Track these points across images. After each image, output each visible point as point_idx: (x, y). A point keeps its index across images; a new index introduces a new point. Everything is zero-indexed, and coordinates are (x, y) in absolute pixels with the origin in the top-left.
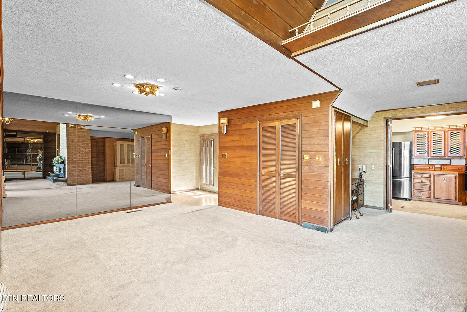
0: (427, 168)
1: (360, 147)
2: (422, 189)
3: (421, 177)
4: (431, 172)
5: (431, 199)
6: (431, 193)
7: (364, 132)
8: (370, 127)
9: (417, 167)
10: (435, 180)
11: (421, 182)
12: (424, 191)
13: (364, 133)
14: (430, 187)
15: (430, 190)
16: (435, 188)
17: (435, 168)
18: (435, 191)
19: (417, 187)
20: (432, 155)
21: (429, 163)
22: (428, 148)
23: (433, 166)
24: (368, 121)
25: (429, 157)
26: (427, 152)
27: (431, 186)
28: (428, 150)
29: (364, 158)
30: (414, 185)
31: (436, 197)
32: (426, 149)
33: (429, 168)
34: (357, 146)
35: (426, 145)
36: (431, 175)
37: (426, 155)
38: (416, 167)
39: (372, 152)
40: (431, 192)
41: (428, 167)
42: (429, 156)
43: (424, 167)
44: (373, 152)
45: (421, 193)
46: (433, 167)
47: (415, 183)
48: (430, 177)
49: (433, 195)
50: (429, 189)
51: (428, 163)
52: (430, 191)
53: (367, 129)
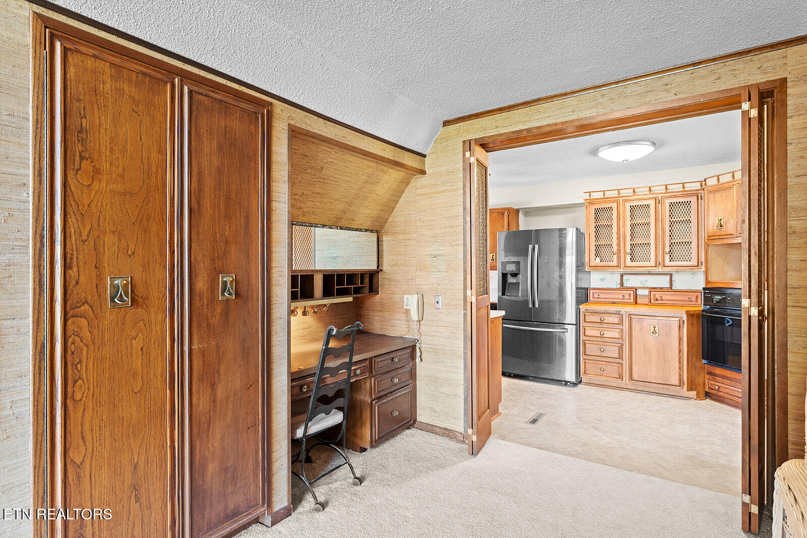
0: (618, 299)
1: (409, 240)
2: (604, 354)
3: (602, 322)
4: (625, 310)
5: (624, 381)
6: (624, 366)
7: (418, 192)
8: (432, 174)
9: (596, 296)
10: (633, 332)
11: (602, 336)
12: (608, 360)
13: (417, 195)
14: (621, 348)
15: (621, 357)
16: (633, 353)
17: (636, 296)
18: (634, 361)
19: (592, 349)
20: (629, 263)
21: (625, 285)
22: (619, 244)
23: (632, 292)
24: (424, 156)
25: (622, 270)
26: (616, 256)
27: (624, 347)
28: (619, 250)
29: (418, 273)
30: (585, 344)
31: (635, 377)
32: (615, 248)
33: (622, 297)
34: (401, 237)
35: (615, 236)
36: (624, 318)
37: (615, 263)
38: (593, 296)
39: (435, 253)
40: (624, 362)
41: (618, 296)
42: (622, 267)
43: (612, 296)
44: (438, 252)
45: (602, 366)
46: (632, 296)
47: (587, 338)
48: (621, 322)
49: (627, 371)
50: (619, 353)
51: (622, 284)
52: (620, 361)
53: (422, 181)
